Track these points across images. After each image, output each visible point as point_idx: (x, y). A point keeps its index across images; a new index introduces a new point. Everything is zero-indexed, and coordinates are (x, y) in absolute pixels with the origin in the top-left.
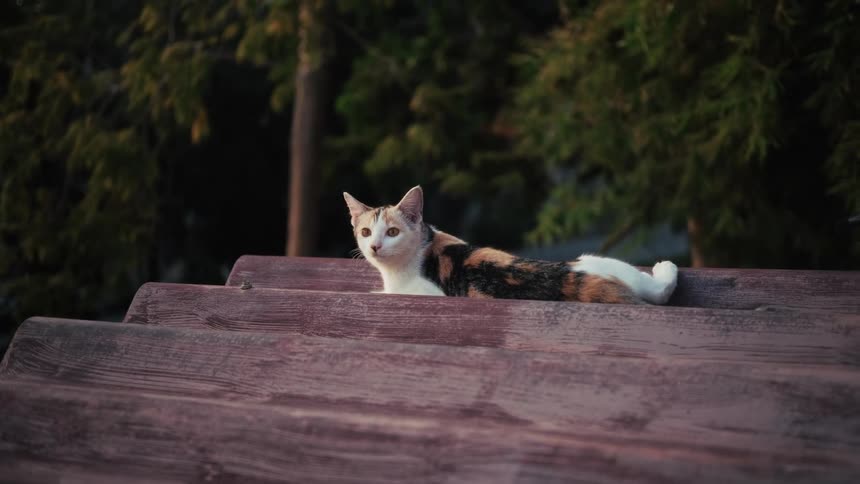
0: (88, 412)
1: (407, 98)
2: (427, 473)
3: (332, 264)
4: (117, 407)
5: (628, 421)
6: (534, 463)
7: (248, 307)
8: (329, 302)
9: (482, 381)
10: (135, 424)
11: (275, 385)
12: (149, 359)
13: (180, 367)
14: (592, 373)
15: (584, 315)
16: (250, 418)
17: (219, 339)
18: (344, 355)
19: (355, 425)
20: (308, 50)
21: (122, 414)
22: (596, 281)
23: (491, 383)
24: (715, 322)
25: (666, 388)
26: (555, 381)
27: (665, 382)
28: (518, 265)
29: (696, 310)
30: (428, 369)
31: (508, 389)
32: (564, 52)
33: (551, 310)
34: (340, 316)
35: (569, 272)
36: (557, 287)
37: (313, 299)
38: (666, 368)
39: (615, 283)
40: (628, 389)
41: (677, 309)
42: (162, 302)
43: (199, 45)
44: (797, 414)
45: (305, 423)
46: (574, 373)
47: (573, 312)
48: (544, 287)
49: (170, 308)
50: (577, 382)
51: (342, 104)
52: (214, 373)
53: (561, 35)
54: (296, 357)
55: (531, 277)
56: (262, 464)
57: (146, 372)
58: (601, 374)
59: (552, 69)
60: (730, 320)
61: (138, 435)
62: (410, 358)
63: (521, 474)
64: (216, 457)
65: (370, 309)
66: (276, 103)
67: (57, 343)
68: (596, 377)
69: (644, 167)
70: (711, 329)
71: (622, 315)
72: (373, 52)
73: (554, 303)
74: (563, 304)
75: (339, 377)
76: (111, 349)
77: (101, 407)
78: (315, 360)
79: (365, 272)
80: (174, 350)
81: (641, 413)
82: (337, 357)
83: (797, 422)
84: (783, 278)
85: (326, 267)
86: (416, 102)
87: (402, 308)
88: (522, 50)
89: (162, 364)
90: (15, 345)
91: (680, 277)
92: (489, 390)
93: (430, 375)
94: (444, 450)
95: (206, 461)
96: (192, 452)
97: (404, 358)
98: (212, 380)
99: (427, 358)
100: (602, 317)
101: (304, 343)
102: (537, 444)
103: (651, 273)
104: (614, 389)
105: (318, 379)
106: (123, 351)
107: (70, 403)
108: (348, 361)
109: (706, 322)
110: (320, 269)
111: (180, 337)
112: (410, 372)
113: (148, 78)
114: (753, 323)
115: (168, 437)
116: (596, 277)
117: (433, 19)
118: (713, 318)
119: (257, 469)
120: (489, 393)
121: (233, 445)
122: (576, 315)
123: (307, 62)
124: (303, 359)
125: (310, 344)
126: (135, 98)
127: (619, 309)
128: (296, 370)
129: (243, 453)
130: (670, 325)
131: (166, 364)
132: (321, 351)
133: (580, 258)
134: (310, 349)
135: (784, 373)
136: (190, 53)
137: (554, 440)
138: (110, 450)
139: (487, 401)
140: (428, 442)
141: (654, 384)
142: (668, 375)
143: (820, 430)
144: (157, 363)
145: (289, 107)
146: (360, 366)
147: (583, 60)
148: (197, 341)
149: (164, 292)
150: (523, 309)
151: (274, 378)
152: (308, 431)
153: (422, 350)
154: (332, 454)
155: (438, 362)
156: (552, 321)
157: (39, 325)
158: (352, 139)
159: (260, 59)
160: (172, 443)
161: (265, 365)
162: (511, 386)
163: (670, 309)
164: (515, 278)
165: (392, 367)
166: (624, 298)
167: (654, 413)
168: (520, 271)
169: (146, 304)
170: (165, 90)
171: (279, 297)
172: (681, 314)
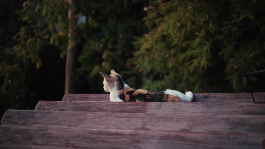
0: (32, 132)
1: (101, 55)
2: (132, 143)
3: (92, 95)
4: (41, 130)
5: (184, 131)
6: (162, 139)
7: (71, 106)
8: (95, 104)
9: (143, 122)
10: (46, 134)
11: (83, 125)
12: (45, 120)
13: (55, 121)
14: (174, 118)
15: (168, 105)
16: (80, 131)
17: (66, 113)
18: (103, 116)
19: (111, 132)
20: (72, 40)
21: (42, 132)
22: (172, 97)
23: (145, 122)
24: (205, 106)
25: (195, 121)
26: (163, 121)
27: (194, 120)
28: (149, 93)
29: (199, 103)
30: (127, 119)
31: (150, 124)
32: (149, 41)
33: (159, 104)
34: (98, 108)
35: (164, 94)
36: (161, 98)
37: (90, 103)
38: (194, 116)
39: (177, 97)
40: (184, 122)
41: (194, 103)
42: (45, 106)
43: (38, 39)
44: (231, 127)
45: (96, 132)
46: (169, 118)
47: (165, 104)
48: (158, 99)
49: (47, 107)
50: (170, 121)
51: (80, 58)
52: (65, 122)
53: (147, 36)
54: (89, 117)
55: (154, 96)
56: (84, 143)
57: (44, 123)
58: (176, 118)
59: (145, 46)
60: (209, 105)
61: (48, 137)
62: (122, 116)
63: (159, 142)
64: (71, 142)
65: (107, 106)
66: (62, 56)
67: (17, 116)
68: (175, 119)
69: (172, 74)
70: (204, 108)
71: (179, 105)
72: (91, 41)
73: (160, 102)
74: (162, 103)
75: (101, 122)
76: (33, 117)
77: (36, 130)
78: (94, 118)
79: (103, 97)
80: (52, 117)
81: (188, 128)
82: (101, 117)
83: (231, 129)
84: (222, 95)
85: (91, 96)
86: (104, 56)
87: (116, 105)
88: (136, 40)
89: (49, 121)
90: (4, 117)
91: (194, 96)
92: (145, 124)
93: (128, 121)
94: (137, 137)
95: (68, 143)
96: (64, 141)
97: (120, 116)
98: (65, 125)
99: (127, 116)
100: (174, 105)
101: (91, 114)
102: (162, 134)
103: (185, 95)
104: (180, 122)
105: (96, 123)
106: (37, 118)
107: (27, 130)
108: (104, 118)
109: (203, 106)
110: (89, 97)
111: (54, 113)
112: (122, 120)
113: (23, 49)
114: (216, 106)
115: (57, 137)
116: (172, 96)
117: (107, 33)
118: (205, 105)
119: (83, 145)
120: (145, 125)
121: (76, 138)
122: (166, 105)
123: (71, 45)
124: (91, 118)
125: (93, 114)
126: (19, 55)
127: (178, 103)
128: (89, 121)
129: (79, 141)
130: (193, 107)
131: (50, 121)
132: (96, 116)
133: (166, 90)
134: (93, 115)
135: (226, 116)
136: (36, 41)
137: (167, 133)
138: (40, 142)
139: (144, 127)
140: (132, 135)
141: (191, 121)
142: (195, 118)
143: (237, 130)
144: (48, 121)
145: (65, 57)
146: (108, 119)
147: (154, 43)
148: (59, 114)
149: (45, 103)
150: (151, 104)
151: (83, 123)
152: (98, 134)
153: (125, 114)
154: (105, 140)
155: (130, 117)
156: (160, 107)
157: (11, 112)
158: (82, 69)
159: (57, 44)
160: (58, 139)
161: (80, 120)
162: (151, 123)
163: (192, 103)
164: (149, 96)
165: (117, 119)
166: (180, 101)
167: (191, 128)
168: (150, 94)
169: (40, 106)
170: (27, 53)
171: (80, 103)
172: (196, 104)
